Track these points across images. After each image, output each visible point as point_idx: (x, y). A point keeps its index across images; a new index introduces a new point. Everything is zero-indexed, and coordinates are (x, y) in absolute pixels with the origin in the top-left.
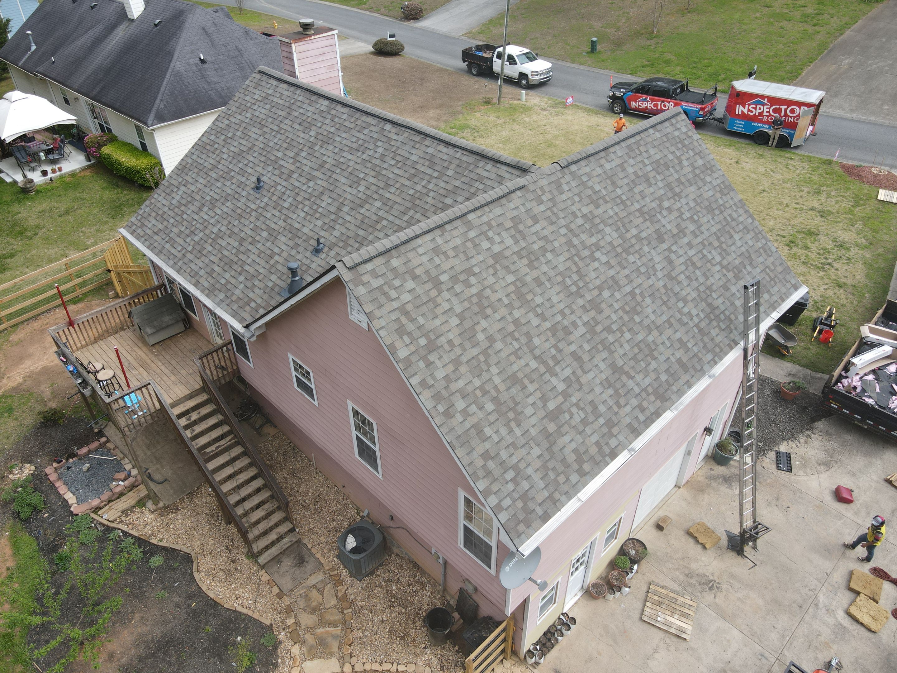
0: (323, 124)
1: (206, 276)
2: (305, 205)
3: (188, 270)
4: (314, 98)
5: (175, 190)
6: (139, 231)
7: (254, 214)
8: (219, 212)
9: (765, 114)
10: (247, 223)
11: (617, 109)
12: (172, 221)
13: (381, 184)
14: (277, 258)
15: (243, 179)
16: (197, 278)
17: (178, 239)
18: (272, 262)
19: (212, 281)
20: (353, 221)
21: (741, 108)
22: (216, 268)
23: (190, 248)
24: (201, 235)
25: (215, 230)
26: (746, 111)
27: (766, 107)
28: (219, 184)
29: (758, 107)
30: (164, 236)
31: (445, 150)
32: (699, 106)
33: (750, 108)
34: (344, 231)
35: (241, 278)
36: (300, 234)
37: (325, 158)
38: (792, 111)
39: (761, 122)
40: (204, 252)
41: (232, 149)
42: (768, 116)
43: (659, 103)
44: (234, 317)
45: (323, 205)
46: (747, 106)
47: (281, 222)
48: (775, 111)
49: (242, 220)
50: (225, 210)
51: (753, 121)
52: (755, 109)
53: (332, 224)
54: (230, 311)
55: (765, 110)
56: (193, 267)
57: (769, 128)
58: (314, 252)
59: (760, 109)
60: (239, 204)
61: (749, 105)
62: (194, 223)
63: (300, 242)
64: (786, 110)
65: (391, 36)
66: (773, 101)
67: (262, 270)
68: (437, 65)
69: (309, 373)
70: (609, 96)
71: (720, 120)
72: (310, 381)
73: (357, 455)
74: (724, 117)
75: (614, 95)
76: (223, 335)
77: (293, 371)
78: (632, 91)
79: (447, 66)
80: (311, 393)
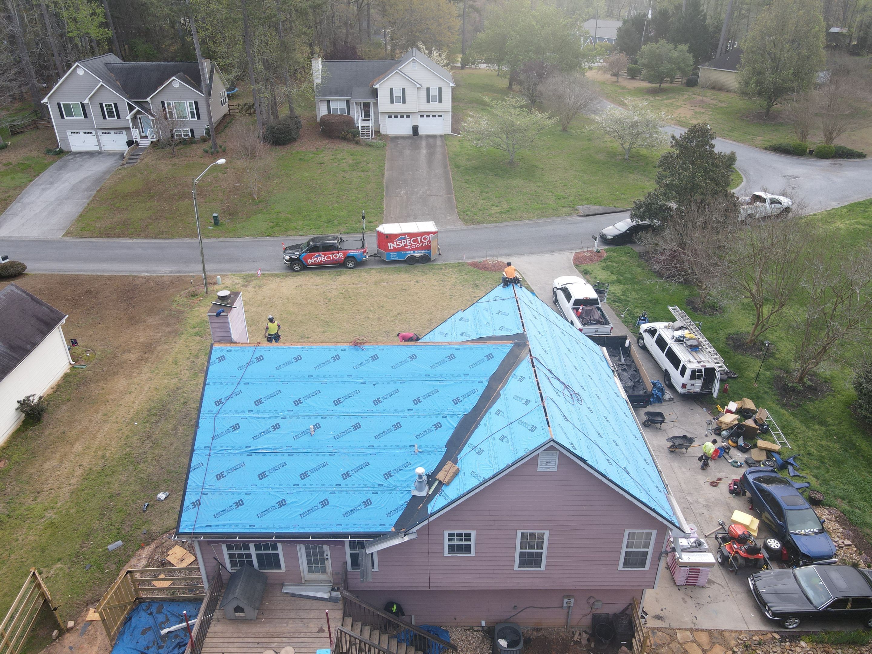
9: (408, 244)
11: (297, 268)
21: (392, 245)
26: (395, 246)
27: (407, 240)
32: (362, 251)
33: (398, 243)
38: (425, 239)
39: (408, 250)
42: (411, 246)
43: (331, 255)
46: (395, 243)
48: (414, 241)
51: (402, 251)
55: (408, 242)
57: (414, 253)
59: (404, 242)
61: (396, 241)
64: (421, 239)
65: (4, 259)
66: (411, 235)
68: (82, 273)
69: (470, 534)
70: (286, 260)
71: (375, 256)
72: (470, 540)
73: (516, 568)
74: (378, 253)
75: (291, 258)
76: (329, 565)
77: (446, 543)
78: (305, 252)
79: (93, 271)
80: (468, 549)
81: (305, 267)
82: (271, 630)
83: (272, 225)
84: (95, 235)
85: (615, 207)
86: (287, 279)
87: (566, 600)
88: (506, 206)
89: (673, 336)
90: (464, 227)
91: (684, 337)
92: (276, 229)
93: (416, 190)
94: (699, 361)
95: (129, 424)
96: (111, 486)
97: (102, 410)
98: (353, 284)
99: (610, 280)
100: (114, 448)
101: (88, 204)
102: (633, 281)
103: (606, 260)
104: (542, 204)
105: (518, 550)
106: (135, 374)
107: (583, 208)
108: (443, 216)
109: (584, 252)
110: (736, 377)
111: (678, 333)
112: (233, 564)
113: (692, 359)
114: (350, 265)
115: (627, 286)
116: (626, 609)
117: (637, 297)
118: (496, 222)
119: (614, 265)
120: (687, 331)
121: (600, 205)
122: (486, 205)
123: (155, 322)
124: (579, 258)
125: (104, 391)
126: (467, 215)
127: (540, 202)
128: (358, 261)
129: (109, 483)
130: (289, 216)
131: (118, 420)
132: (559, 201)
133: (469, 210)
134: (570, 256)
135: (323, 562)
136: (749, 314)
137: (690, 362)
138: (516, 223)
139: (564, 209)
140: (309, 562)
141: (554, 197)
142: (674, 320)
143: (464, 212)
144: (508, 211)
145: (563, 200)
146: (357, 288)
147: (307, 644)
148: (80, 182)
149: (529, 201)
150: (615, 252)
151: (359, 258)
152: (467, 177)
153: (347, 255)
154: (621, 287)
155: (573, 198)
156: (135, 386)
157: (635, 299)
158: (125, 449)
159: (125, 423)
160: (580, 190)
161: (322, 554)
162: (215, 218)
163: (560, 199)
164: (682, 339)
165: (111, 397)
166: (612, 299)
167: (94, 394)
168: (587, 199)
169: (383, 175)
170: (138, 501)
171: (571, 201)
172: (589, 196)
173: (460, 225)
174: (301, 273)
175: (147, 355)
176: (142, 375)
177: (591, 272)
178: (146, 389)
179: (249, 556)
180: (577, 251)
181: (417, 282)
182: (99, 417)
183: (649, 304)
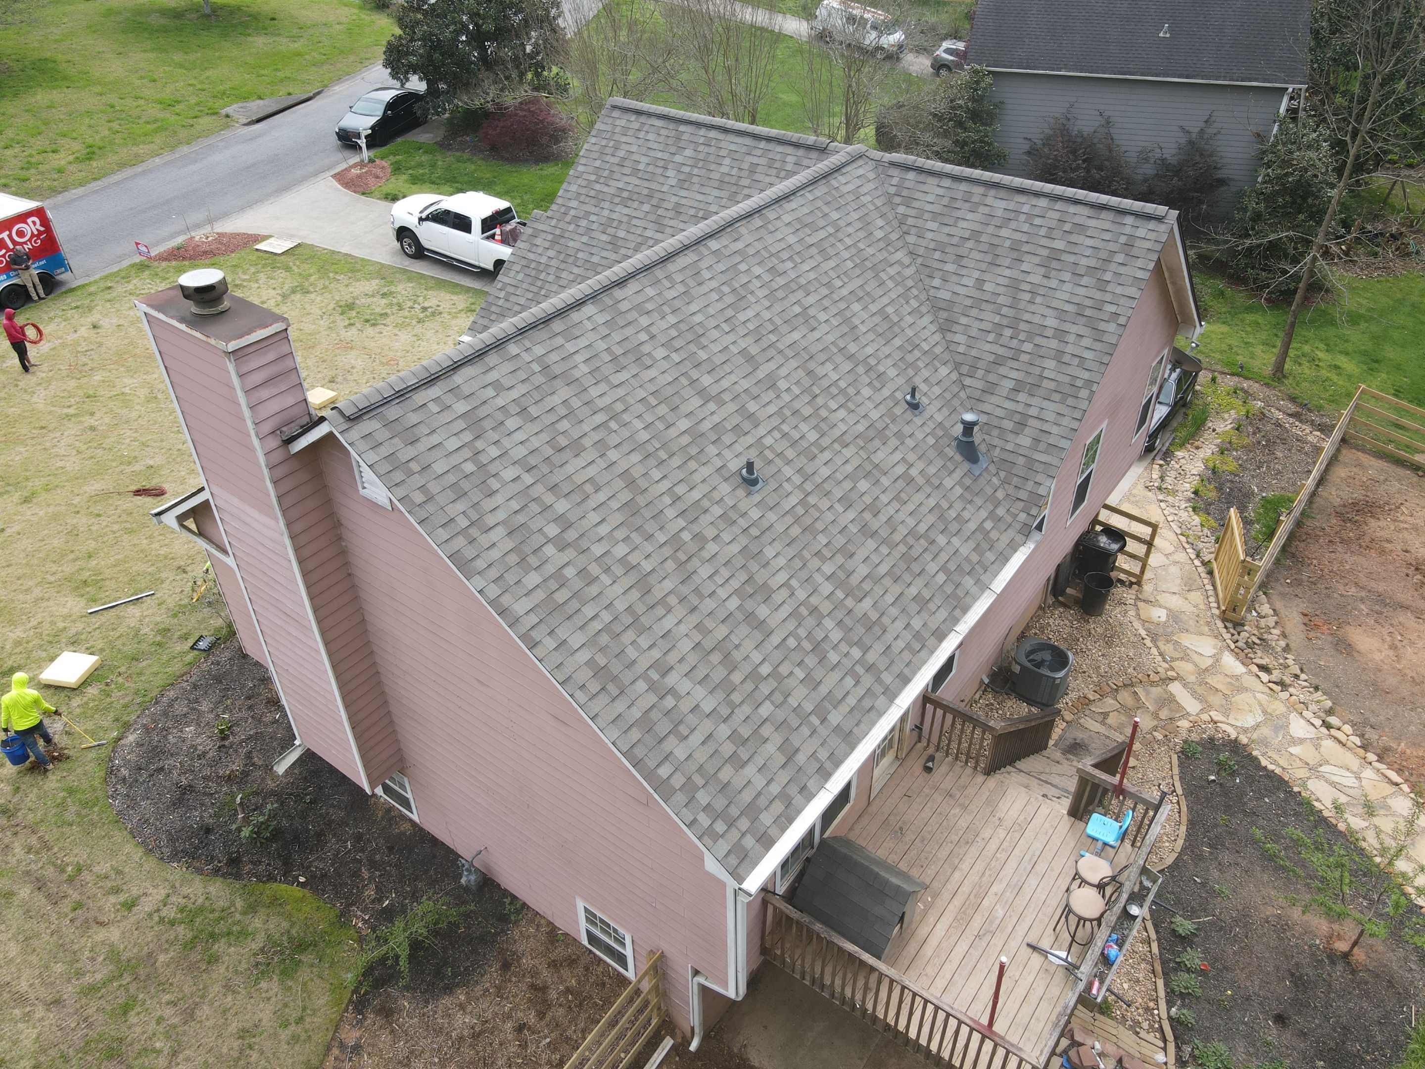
0: (646, 329)
1: (925, 615)
2: (825, 405)
3: (907, 656)
6: (767, 819)
7: (812, 500)
8: (782, 577)
10: (830, 517)
12: (766, 710)
14: (914, 472)
15: (717, 511)
16: (926, 634)
17: (824, 690)
18: (920, 481)
19: (938, 601)
20: (876, 346)
22: (913, 591)
23: (856, 653)
24: (829, 623)
25: (827, 588)
28: (705, 572)
30: (806, 731)
34: (890, 362)
35: (941, 540)
36: (880, 425)
37: (734, 349)
40: (874, 616)
44: (1007, 560)
45: (834, 376)
47: (848, 452)
49: (820, 526)
50: (781, 561)
53: (873, 375)
54: (995, 567)
56: (901, 644)
58: (917, 412)
60: (780, 528)
62: (792, 642)
63: (894, 428)
64: (10, 236)
67: (932, 502)
73: (1069, 521)
85: (289, 94)
88: (74, 146)
103: (398, 169)
104: (147, 123)
105: (1077, 484)
107: (236, 111)
109: (348, 169)
118: (94, 180)
119: (421, 171)
121: (260, 98)
122: (30, 156)
124: (346, 181)
127: (140, 121)
132: (175, 109)
134: (331, 182)
138: (140, 169)
139: (201, 121)
141: (157, 106)
144: (93, 153)
145: (180, 107)
149: (115, 125)
155: (196, 99)
160: (193, 82)
163: (172, 106)
168: (225, 94)
171: (198, 105)
172: (221, 88)
180: (332, 172)
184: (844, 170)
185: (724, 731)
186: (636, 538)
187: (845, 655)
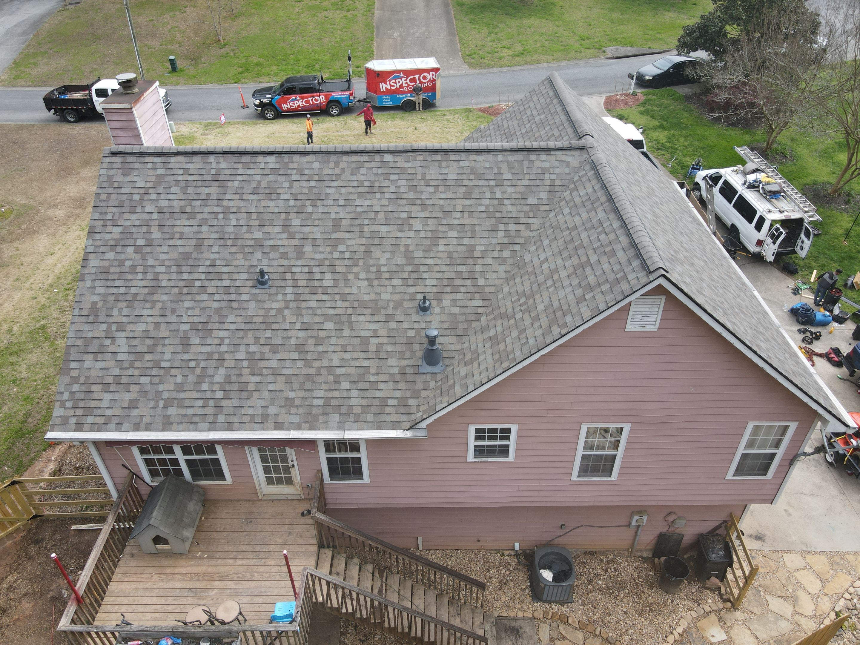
0: (292, 182)
1: (283, 411)
2: (357, 273)
3: (246, 419)
4: (246, 159)
5: (108, 342)
6: (90, 420)
7: (286, 312)
8: (222, 334)
9: (404, 85)
10: (287, 326)
11: (269, 115)
12: (146, 380)
13: (440, 215)
14: (374, 341)
15: (227, 283)
16: (271, 419)
17: (182, 395)
18: (373, 348)
19: (301, 411)
20: (439, 262)
21: (384, 85)
22: (292, 395)
23: (220, 395)
24: (222, 371)
25: (241, 356)
26: (388, 87)
27: (403, 79)
28: (187, 304)
29: (397, 81)
30: (152, 404)
31: (480, 158)
32: (348, 93)
33: (391, 83)
34: (439, 276)
35: (345, 385)
36: (381, 304)
37: (333, 216)
38: (425, 78)
39: (403, 92)
40: (251, 387)
41: (163, 256)
42: (407, 87)
43: (310, 99)
44: (379, 428)
45: (383, 262)
46: (388, 83)
47: (339, 304)
48: (411, 81)
49: (275, 327)
50: (233, 327)
51: (397, 93)
52: (395, 83)
53: (415, 276)
54: (365, 425)
55: (404, 82)
56: (251, 411)
57: (411, 96)
58: (421, 313)
59: (399, 82)
60: (250, 312)
61: (390, 81)
62: (192, 364)
63: (390, 311)
64: (419, 78)
66: (408, 73)
67: (366, 363)
68: (10, 123)
69: (508, 430)
70: (256, 105)
71: (364, 101)
72: (508, 438)
73: (574, 477)
74: (368, 97)
75: (261, 102)
76: (295, 474)
77: (472, 443)
78: (279, 95)
79: (24, 121)
80: (504, 451)
81: (279, 115)
82: (210, 569)
83: (241, 70)
84: (30, 84)
85: (650, 48)
86: (258, 126)
87: (636, 518)
88: (519, 48)
89: (745, 182)
90: (470, 71)
91: (760, 182)
92: (246, 74)
93: (412, 31)
94: (782, 210)
95: (47, 290)
96: (17, 367)
97: (14, 275)
98: (338, 131)
99: (651, 126)
100: (25, 320)
101: (24, 50)
102: (679, 126)
103: (644, 103)
104: (562, 45)
105: (580, 452)
106: (60, 232)
107: (610, 51)
108: (445, 60)
109: (617, 95)
110: (819, 234)
111: (751, 178)
112: (154, 474)
113: (772, 209)
114: (334, 112)
115: (673, 132)
116: (718, 527)
117: (686, 143)
118: (509, 66)
119: (655, 108)
120: (763, 175)
121: (632, 47)
122: (497, 48)
123: (91, 175)
124: (611, 101)
125: (19, 252)
126: (473, 58)
127: (560, 44)
128: (344, 106)
129: (13, 364)
130: (261, 60)
131: (33, 286)
132: (583, 42)
133: (475, 53)
134: (602, 99)
135: (287, 470)
136: (826, 161)
137: (770, 211)
138: (532, 67)
139: (588, 51)
140: (267, 470)
141: (577, 38)
142: (743, 163)
143: (469, 55)
144: (522, 54)
145: (587, 41)
146: (342, 136)
147: (263, 590)
148: (15, 26)
149: (547, 43)
150: (654, 95)
151: (344, 103)
152: (472, 17)
153: (331, 99)
154: (666, 133)
155: (599, 39)
156: (59, 247)
157: (683, 146)
158: (39, 321)
159: (42, 290)
160: (607, 30)
161: (284, 459)
162: (172, 62)
163: (584, 40)
164: (757, 184)
165: (28, 259)
166: (656, 146)
167: (6, 256)
168: (616, 40)
169: (373, 14)
170: (51, 387)
171: (596, 42)
172: (618, 36)
173: (465, 70)
174: (274, 121)
175: (77, 211)
176: (70, 233)
177: (626, 117)
178: (72, 250)
179: (175, 462)
180: (608, 95)
181: (416, 129)
182: (9, 283)
183: (702, 152)
184: (552, 153)
185: (117, 372)
186: (174, 269)
187: (212, 391)
